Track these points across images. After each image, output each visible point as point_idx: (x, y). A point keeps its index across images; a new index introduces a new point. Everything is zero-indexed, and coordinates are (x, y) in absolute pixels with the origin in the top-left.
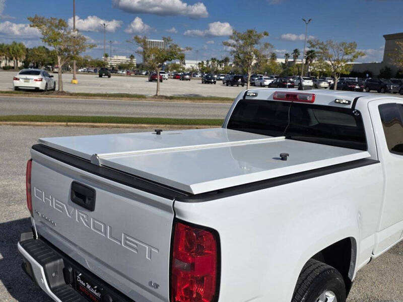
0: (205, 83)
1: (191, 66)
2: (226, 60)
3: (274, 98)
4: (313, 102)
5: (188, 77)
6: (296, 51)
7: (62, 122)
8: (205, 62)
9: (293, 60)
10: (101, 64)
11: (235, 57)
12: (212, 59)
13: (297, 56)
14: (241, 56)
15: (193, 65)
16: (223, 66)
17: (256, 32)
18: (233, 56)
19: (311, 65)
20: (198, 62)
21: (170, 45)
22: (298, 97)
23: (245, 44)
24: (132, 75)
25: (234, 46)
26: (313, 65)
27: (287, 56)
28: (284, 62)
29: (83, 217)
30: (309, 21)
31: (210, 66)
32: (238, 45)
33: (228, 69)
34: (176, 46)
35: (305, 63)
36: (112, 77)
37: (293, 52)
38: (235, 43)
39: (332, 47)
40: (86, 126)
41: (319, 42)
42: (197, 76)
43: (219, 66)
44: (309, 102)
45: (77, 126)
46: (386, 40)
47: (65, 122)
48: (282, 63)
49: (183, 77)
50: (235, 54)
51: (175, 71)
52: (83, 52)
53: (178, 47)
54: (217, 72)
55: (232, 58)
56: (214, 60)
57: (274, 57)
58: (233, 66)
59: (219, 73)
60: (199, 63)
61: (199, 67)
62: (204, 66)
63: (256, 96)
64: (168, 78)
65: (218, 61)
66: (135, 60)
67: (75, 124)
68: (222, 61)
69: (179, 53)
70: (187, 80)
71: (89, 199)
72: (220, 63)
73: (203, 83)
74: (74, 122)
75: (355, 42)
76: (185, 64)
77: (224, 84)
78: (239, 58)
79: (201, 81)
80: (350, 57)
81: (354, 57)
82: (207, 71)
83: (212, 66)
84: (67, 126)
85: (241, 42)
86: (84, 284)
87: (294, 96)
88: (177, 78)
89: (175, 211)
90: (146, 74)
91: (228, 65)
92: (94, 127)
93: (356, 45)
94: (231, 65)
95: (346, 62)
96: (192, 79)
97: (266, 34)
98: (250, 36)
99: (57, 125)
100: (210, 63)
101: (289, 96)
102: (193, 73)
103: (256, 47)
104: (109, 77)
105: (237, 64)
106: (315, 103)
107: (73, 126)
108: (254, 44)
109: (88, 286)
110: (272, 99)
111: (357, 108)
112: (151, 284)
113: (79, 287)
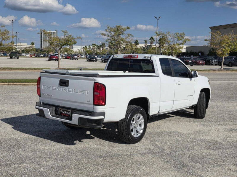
0: (89, 61)
1: (78, 50)
2: (103, 45)
3: (124, 57)
4: (137, 58)
5: (76, 57)
6: (152, 38)
7: (5, 82)
8: (88, 47)
9: (150, 45)
10: (11, 49)
11: (109, 43)
12: (93, 44)
13: (153, 42)
14: (113, 42)
15: (79, 49)
16: (101, 50)
17: (122, 27)
18: (108, 42)
19: (163, 47)
20: (82, 47)
21: (67, 35)
22: (132, 56)
23: (115, 34)
24: (33, 56)
25: (108, 36)
26: (164, 48)
27: (146, 42)
28: (144, 46)
29: (64, 89)
30: (159, 18)
31: (91, 50)
32: (111, 35)
33: (105, 51)
34: (70, 36)
35: (158, 46)
36: (20, 58)
37: (150, 39)
38: (109, 34)
39: (170, 36)
40: (20, 85)
41: (162, 33)
42: (82, 57)
43: (98, 50)
45: (14, 84)
46: (212, 30)
47: (6, 82)
48: (142, 47)
49: (72, 57)
50: (109, 40)
51: (66, 53)
52: (8, 40)
53: (72, 37)
54: (97, 54)
55: (107, 44)
56: (94, 45)
57: (137, 43)
58: (108, 49)
59: (98, 54)
60: (84, 48)
61: (83, 50)
62: (88, 49)
63: (117, 57)
64: (62, 58)
65: (97, 46)
66: (34, 46)
67: (13, 83)
68: (101, 46)
69: (73, 40)
70: (76, 59)
71: (67, 83)
72: (99, 47)
73: (87, 61)
74: (13, 82)
75: (183, 33)
76: (72, 48)
77: (102, 61)
78: (112, 43)
79: (86, 60)
80: (180, 42)
81: (184, 42)
82: (89, 53)
83: (93, 50)
84: (8, 85)
85: (113, 33)
86: (63, 112)
87: (131, 56)
88: (68, 58)
89: (94, 80)
90: (44, 56)
91: (105, 48)
92: (25, 85)
93: (184, 34)
94: (107, 49)
95: (179, 45)
96: (79, 59)
97: (128, 28)
98: (118, 30)
99: (2, 85)
100: (91, 47)
101: (129, 56)
102: (79, 54)
103: (122, 36)
104: (18, 58)
105: (111, 48)
106: (138, 58)
107: (12, 85)
108: (121, 34)
109: (65, 112)
110: (123, 58)
111: (151, 59)
112: (88, 101)
113: (61, 114)
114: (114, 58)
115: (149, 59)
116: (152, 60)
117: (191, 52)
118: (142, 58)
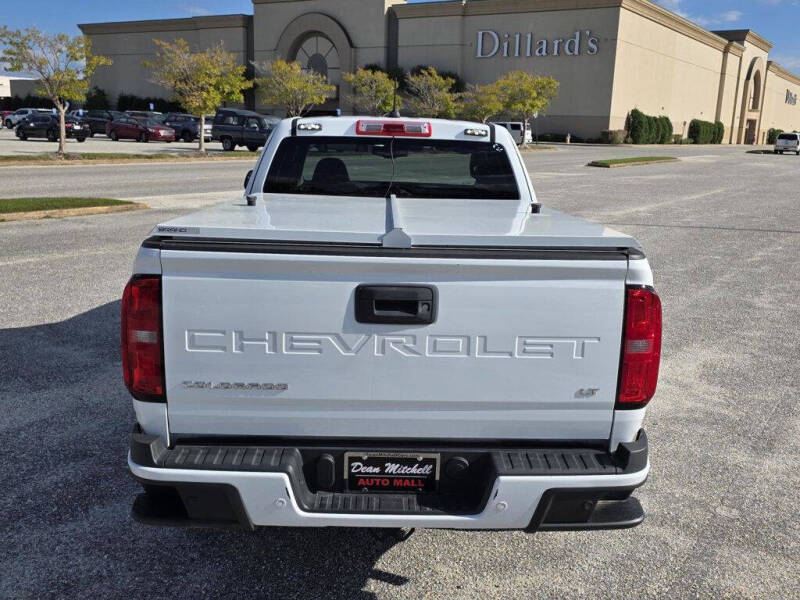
3: (358, 132)
4: (429, 135)
22: (405, 128)
29: (395, 343)
44: (425, 135)
63: (320, 129)
86: (375, 470)
87: (400, 128)
101: (389, 128)
106: (433, 137)
109: (392, 468)
110: (354, 134)
111: (498, 140)
112: (581, 393)
113: (354, 483)
114: (299, 134)
115: (487, 139)
116: (500, 146)
117: (29, 97)
118: (453, 138)
